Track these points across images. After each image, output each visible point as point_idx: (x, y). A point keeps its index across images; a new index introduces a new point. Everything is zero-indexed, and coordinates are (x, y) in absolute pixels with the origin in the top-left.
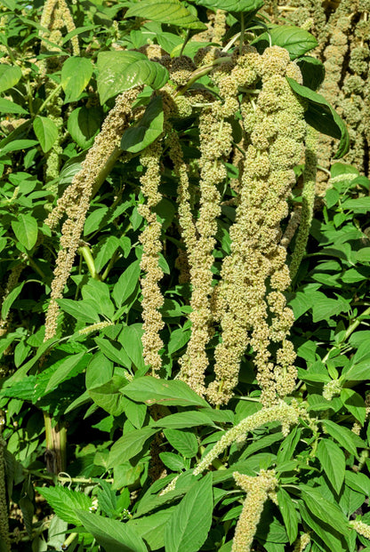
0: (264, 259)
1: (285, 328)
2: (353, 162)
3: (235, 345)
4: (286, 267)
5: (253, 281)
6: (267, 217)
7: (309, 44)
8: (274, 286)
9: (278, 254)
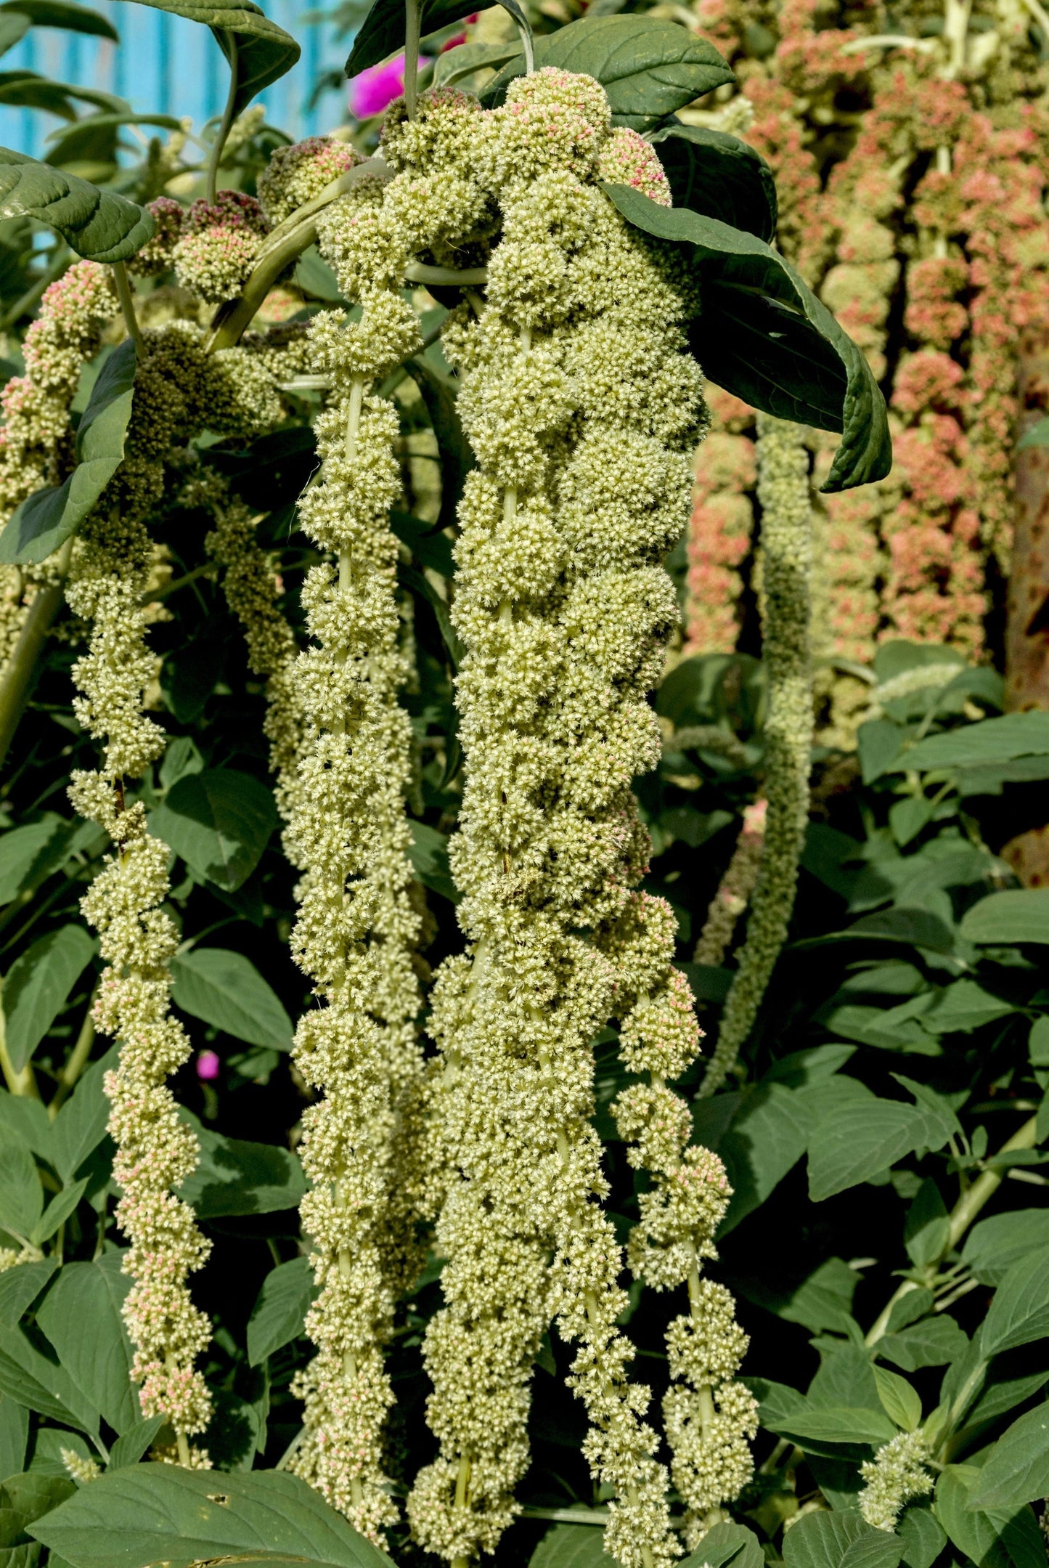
0: (579, 949)
1: (693, 1230)
2: (949, 638)
3: (499, 1314)
4: (679, 981)
5: (535, 1045)
6: (570, 771)
7: (693, 70)
8: (634, 1061)
9: (641, 929)
